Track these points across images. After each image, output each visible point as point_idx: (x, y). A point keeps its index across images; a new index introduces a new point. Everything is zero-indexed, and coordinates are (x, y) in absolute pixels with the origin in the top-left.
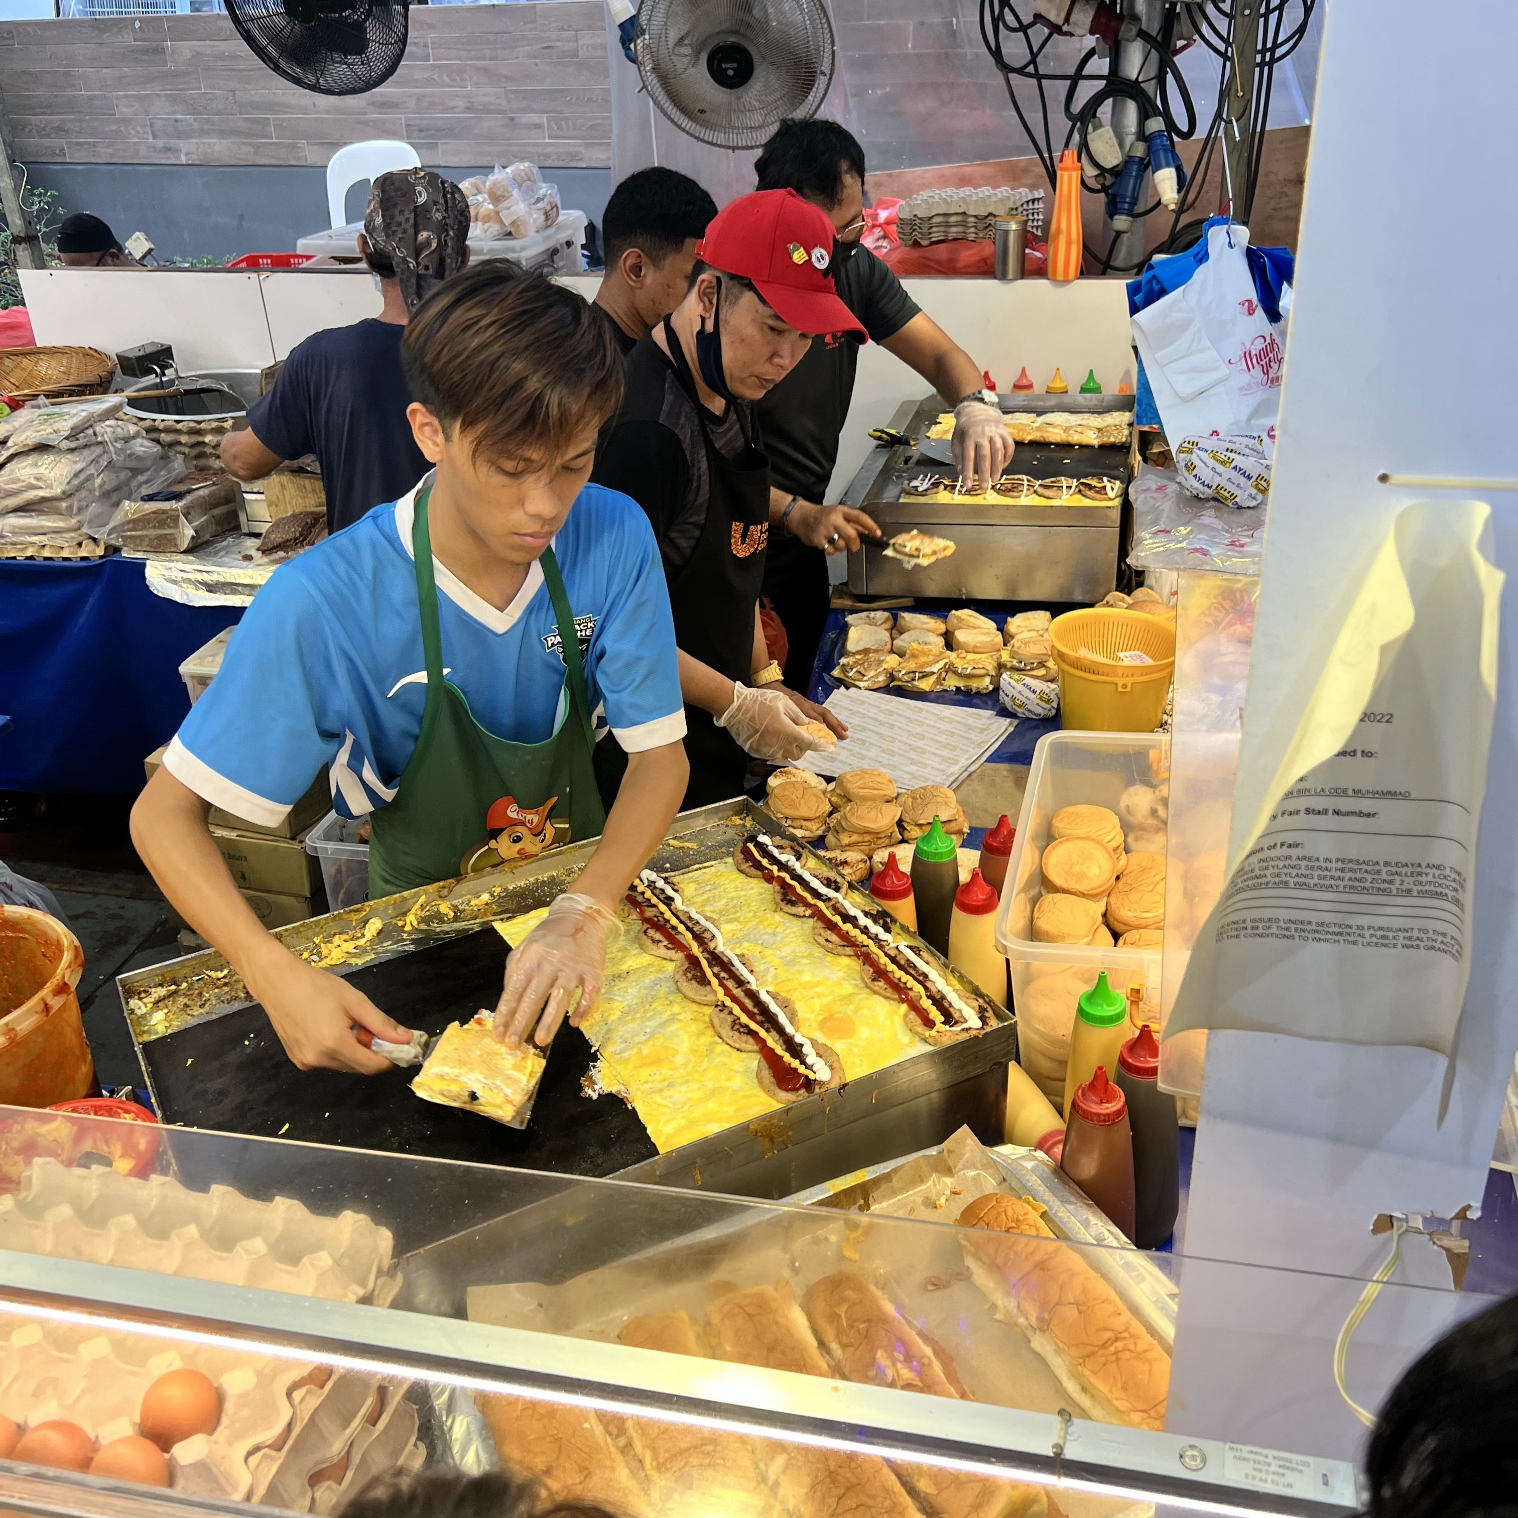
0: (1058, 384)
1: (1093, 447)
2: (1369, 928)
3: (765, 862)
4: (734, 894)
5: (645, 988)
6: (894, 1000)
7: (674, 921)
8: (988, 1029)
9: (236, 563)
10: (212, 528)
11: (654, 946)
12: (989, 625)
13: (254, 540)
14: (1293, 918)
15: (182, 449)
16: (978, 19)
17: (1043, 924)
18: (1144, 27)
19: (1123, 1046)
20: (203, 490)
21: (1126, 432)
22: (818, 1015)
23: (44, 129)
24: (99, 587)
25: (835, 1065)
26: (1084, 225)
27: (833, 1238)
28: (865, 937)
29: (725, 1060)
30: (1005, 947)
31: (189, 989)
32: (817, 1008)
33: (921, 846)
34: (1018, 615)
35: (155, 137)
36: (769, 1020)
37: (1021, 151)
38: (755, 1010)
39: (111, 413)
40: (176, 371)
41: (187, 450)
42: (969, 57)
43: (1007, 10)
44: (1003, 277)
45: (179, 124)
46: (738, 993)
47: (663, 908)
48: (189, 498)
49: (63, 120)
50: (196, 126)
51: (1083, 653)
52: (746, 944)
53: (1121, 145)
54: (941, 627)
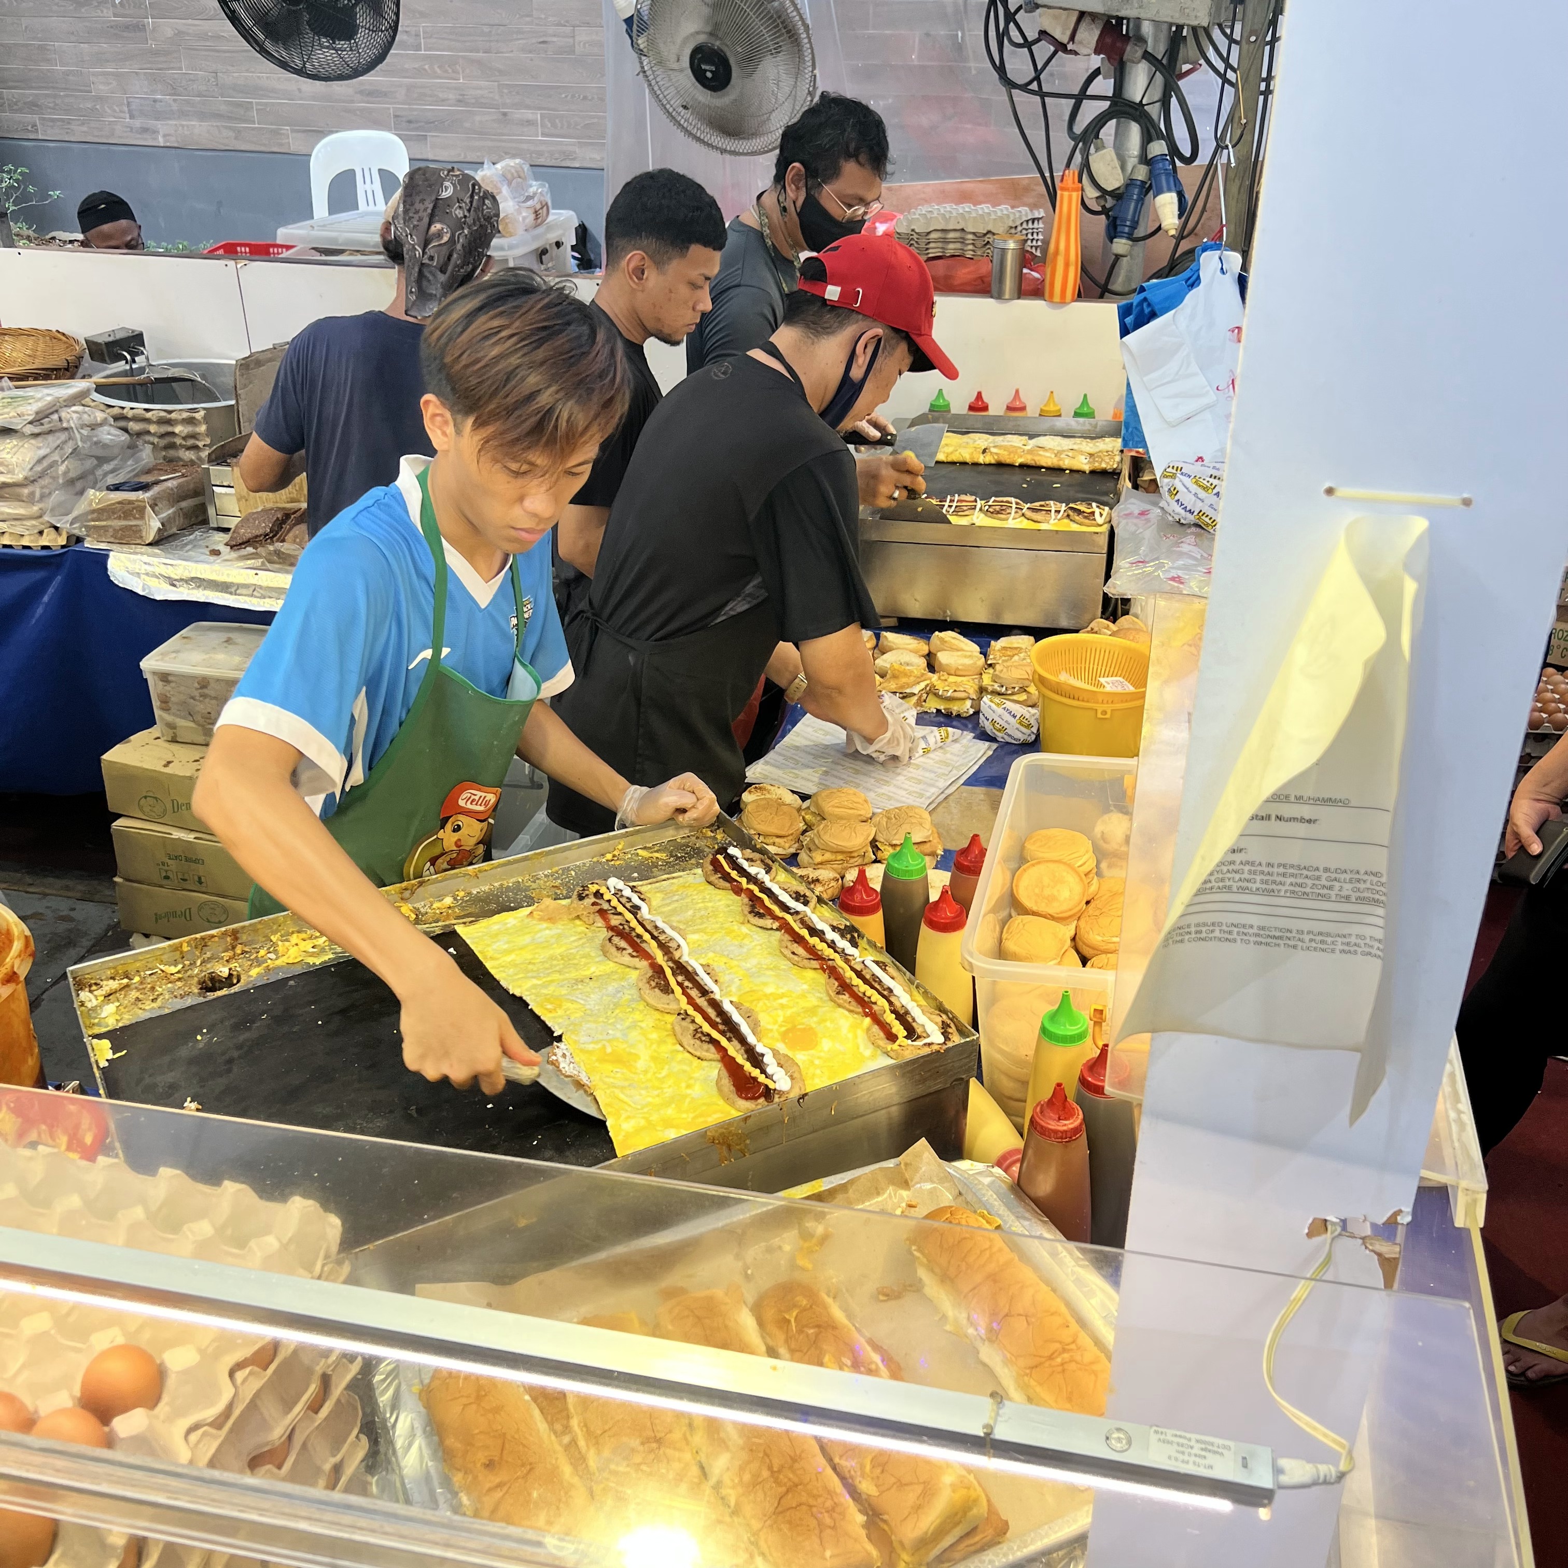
0: (1052, 408)
1: (1084, 472)
2: (1309, 933)
3: (734, 874)
4: (701, 905)
5: (608, 995)
6: (857, 1013)
7: (640, 930)
8: (950, 1044)
9: (203, 557)
10: (180, 521)
11: (618, 954)
12: (972, 647)
13: (221, 534)
14: (1235, 922)
15: (151, 439)
16: (983, 33)
17: (1011, 945)
18: (1149, 50)
19: (1084, 1065)
20: (171, 482)
21: (1118, 458)
22: (781, 1026)
23: (16, 104)
24: (59, 577)
25: (795, 1075)
26: (1083, 248)
27: (787, 1248)
28: (831, 951)
29: (685, 1068)
30: (971, 964)
31: (141, 983)
32: (781, 1019)
33: (892, 863)
34: (1002, 639)
35: (132, 117)
36: (732, 1030)
37: (1024, 169)
38: (718, 1020)
39: (79, 398)
40: (147, 358)
41: (156, 440)
42: (974, 72)
43: (1012, 25)
44: (999, 296)
45: (158, 105)
46: (702, 1002)
47: (629, 916)
48: (156, 489)
49: (36, 95)
50: (175, 107)
51: (1064, 678)
52: (711, 955)
53: (1123, 168)
54: (923, 647)
